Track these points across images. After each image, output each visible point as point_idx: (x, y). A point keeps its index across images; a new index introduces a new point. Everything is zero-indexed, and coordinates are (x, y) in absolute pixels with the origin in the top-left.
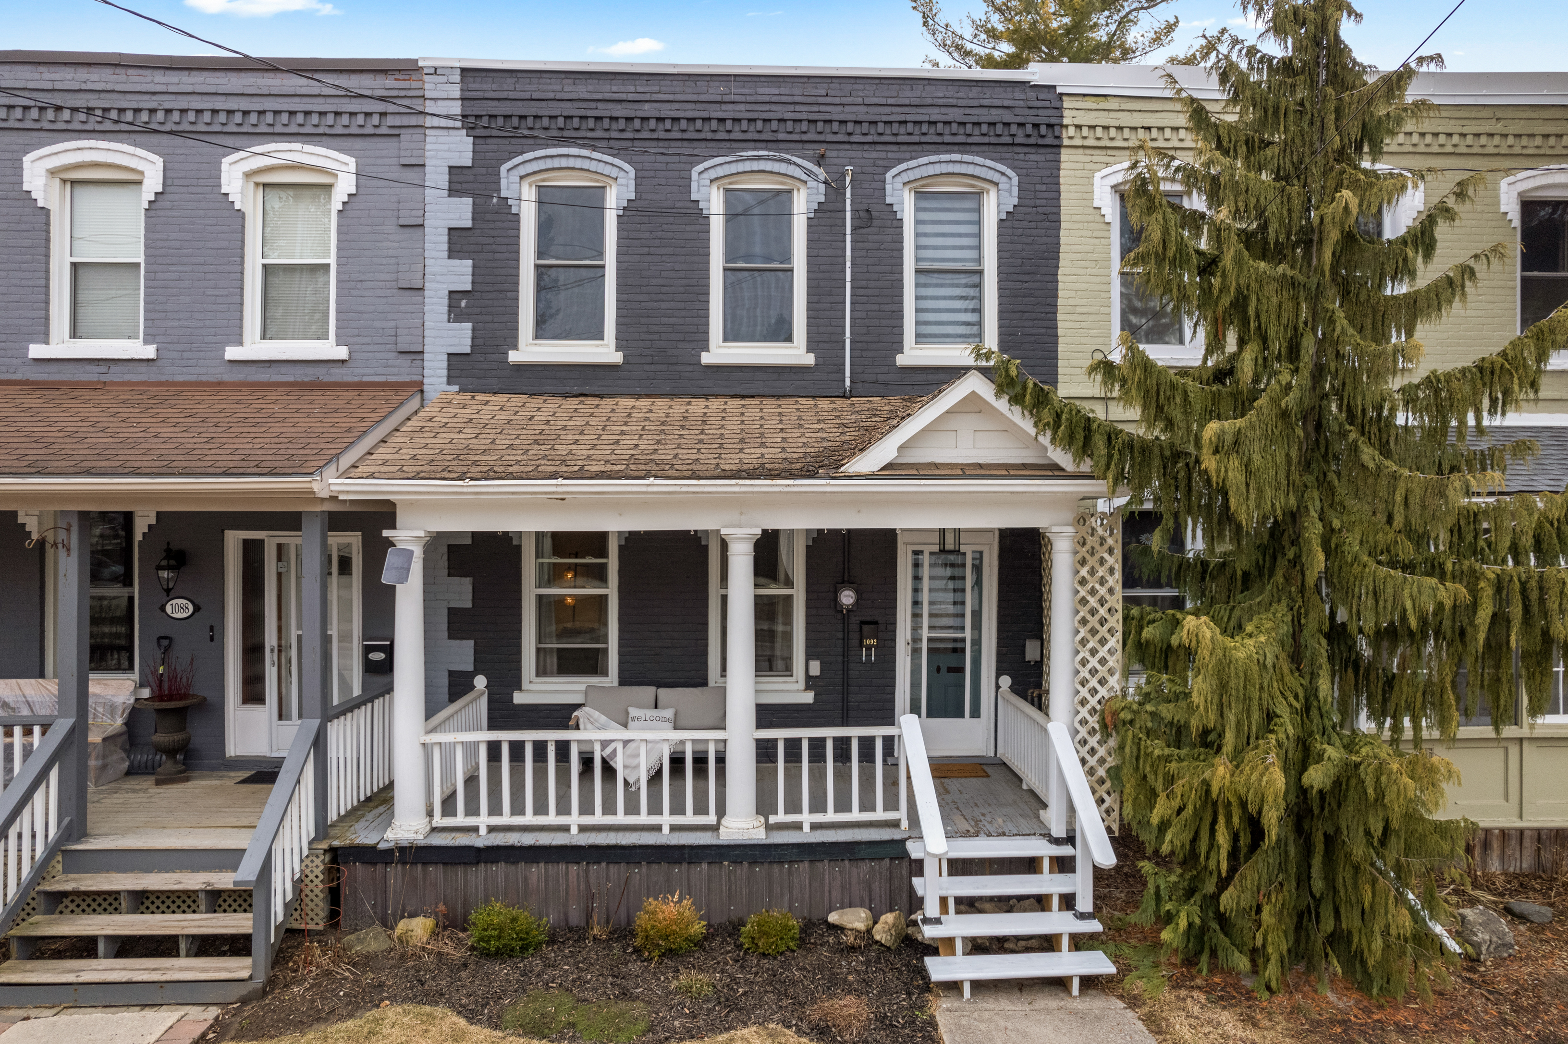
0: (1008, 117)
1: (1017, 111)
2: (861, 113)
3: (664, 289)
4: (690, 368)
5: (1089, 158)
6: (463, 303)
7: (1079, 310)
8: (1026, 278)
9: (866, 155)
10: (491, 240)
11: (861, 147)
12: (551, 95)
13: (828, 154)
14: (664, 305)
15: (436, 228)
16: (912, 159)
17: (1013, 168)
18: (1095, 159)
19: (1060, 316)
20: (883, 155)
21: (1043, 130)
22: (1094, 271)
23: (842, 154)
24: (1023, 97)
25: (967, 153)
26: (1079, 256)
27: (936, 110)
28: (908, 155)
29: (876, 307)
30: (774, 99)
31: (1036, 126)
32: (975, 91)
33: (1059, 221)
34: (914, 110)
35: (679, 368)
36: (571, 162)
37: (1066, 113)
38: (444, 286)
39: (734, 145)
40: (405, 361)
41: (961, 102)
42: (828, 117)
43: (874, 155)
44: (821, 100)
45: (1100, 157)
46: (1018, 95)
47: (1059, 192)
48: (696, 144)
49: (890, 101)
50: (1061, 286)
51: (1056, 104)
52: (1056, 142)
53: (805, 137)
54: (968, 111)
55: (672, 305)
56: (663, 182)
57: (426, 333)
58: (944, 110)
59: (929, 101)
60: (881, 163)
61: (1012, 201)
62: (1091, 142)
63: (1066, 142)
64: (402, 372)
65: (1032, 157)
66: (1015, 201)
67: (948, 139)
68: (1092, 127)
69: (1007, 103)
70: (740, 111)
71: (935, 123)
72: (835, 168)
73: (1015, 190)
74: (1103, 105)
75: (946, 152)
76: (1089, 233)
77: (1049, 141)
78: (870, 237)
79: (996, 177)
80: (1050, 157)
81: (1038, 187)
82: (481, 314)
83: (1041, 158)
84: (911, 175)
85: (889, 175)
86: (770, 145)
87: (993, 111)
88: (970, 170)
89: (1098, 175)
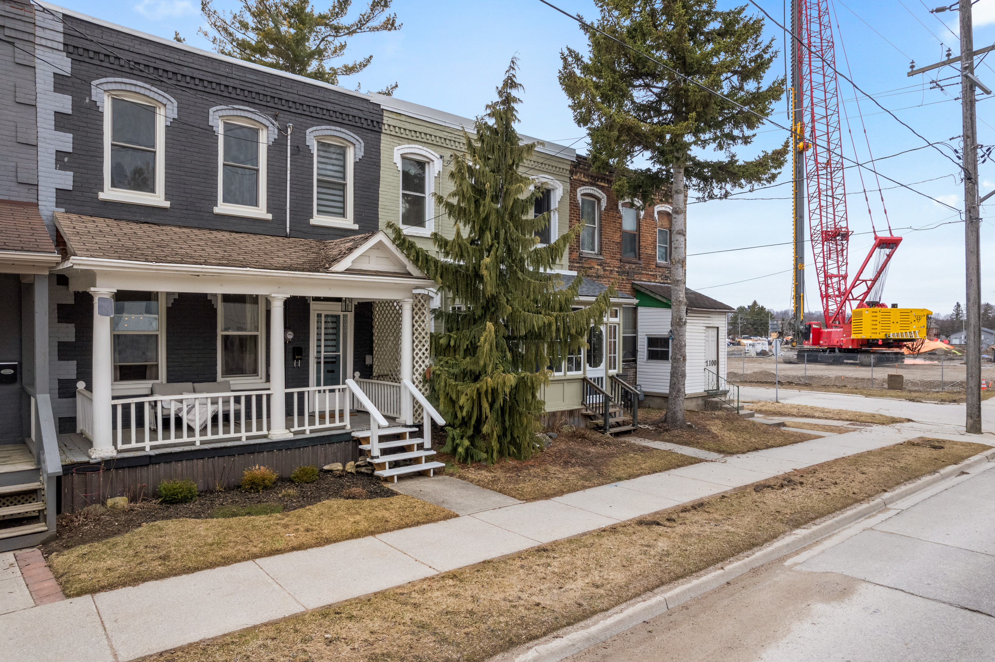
0: (361, 115)
1: (365, 113)
2: (296, 98)
3: (193, 171)
4: (208, 215)
5: (392, 140)
6: (66, 159)
7: (387, 208)
8: (366, 190)
9: (297, 119)
10: (85, 125)
11: (294, 115)
12: (127, 48)
13: (280, 115)
14: (193, 179)
15: (46, 110)
16: (318, 125)
17: (362, 139)
18: (395, 141)
19: (380, 210)
20: (305, 121)
21: (375, 123)
22: (394, 191)
23: (286, 116)
24: (367, 106)
25: (342, 127)
26: (388, 183)
27: (330, 105)
28: (316, 123)
29: (301, 195)
30: (255, 82)
31: (372, 121)
32: (347, 99)
33: (380, 166)
34: (320, 102)
35: (201, 214)
36: (138, 90)
37: (385, 118)
38: (53, 147)
39: (232, 100)
40: (24, 190)
41: (341, 103)
42: (280, 97)
43: (301, 120)
44: (277, 87)
45: (396, 140)
46: (365, 105)
47: (380, 153)
48: (212, 95)
49: (310, 96)
50: (380, 196)
51: (380, 113)
52: (379, 130)
53: (268, 104)
54: (344, 108)
55: (198, 179)
56: (193, 112)
57: (40, 173)
58: (334, 105)
59: (327, 100)
60: (303, 124)
61: (361, 154)
62: (393, 133)
63: (384, 131)
64: (23, 195)
65: (370, 135)
66: (363, 154)
67: (334, 119)
68: (394, 127)
69: (361, 108)
70: (237, 84)
71: (329, 110)
72: (282, 123)
73: (363, 149)
74: (399, 118)
75: (334, 125)
76: (391, 174)
77: (377, 129)
78: (299, 160)
79: (354, 141)
80: (377, 136)
81: (372, 149)
82: (79, 168)
83: (373, 136)
84: (318, 133)
85: (308, 131)
86: (250, 104)
87: (354, 110)
88: (343, 136)
89: (396, 148)
